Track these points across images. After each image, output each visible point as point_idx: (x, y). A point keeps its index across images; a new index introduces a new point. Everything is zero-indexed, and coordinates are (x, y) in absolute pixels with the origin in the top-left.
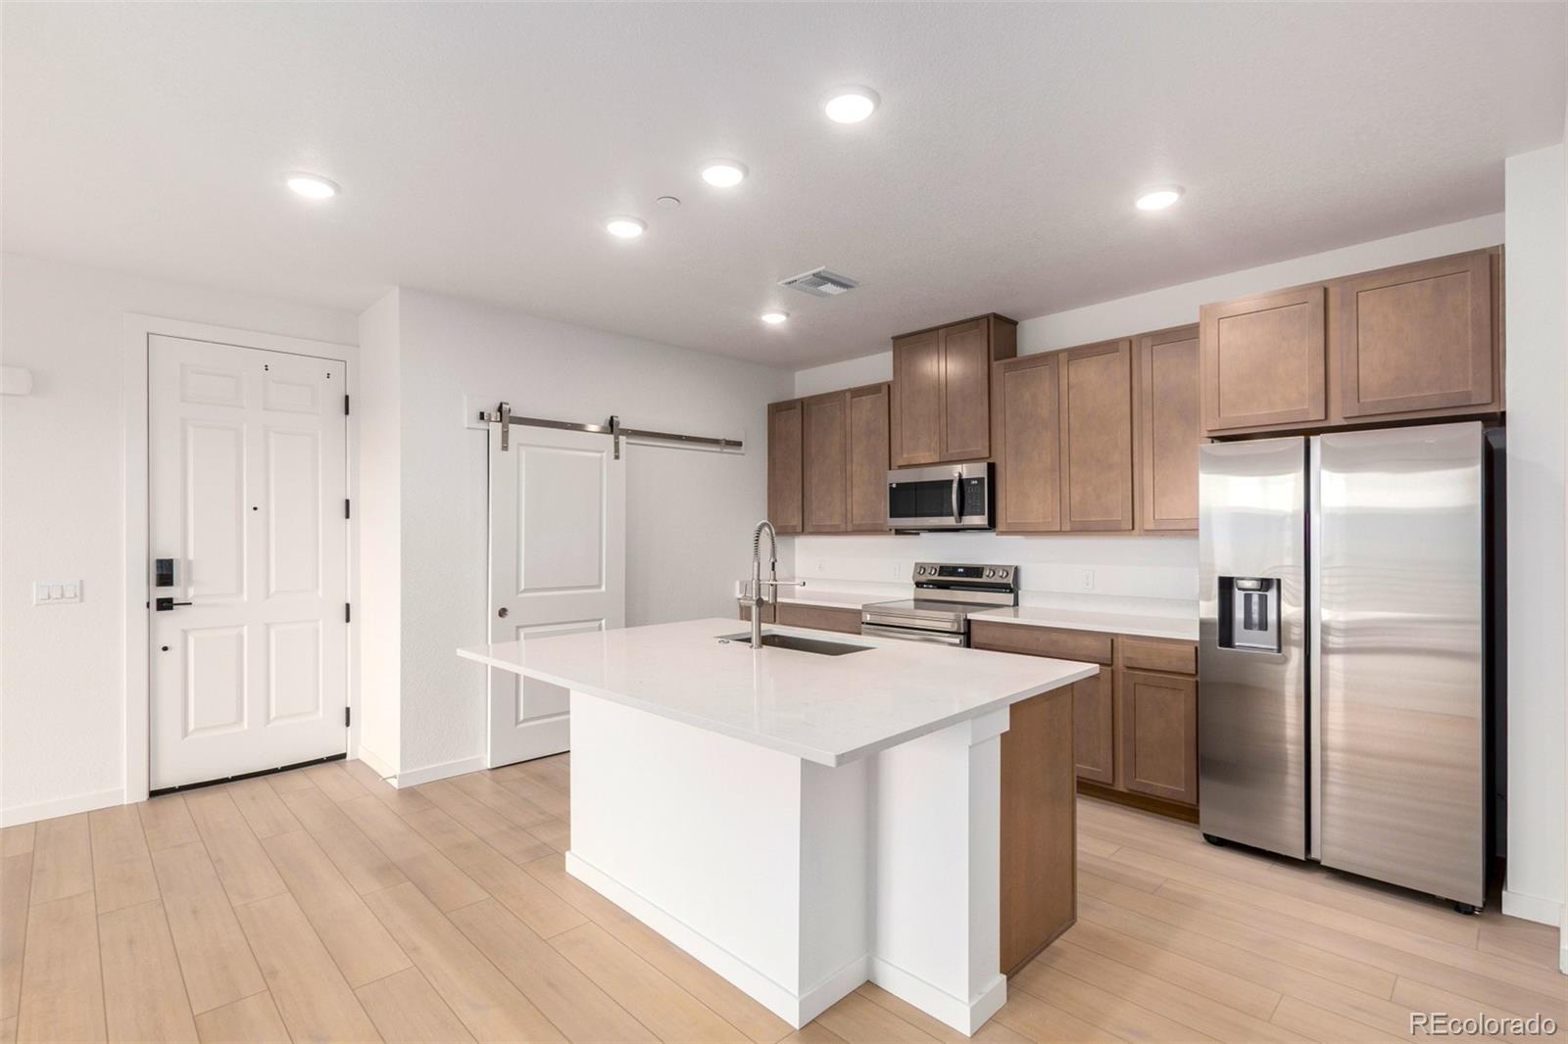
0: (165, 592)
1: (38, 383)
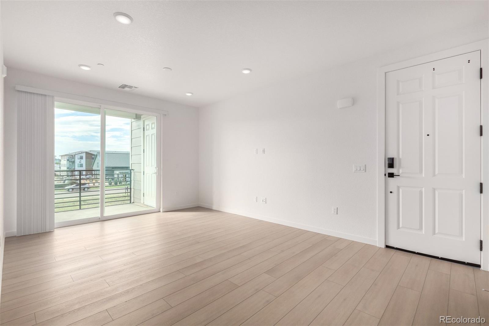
0: (391, 170)
1: (354, 101)
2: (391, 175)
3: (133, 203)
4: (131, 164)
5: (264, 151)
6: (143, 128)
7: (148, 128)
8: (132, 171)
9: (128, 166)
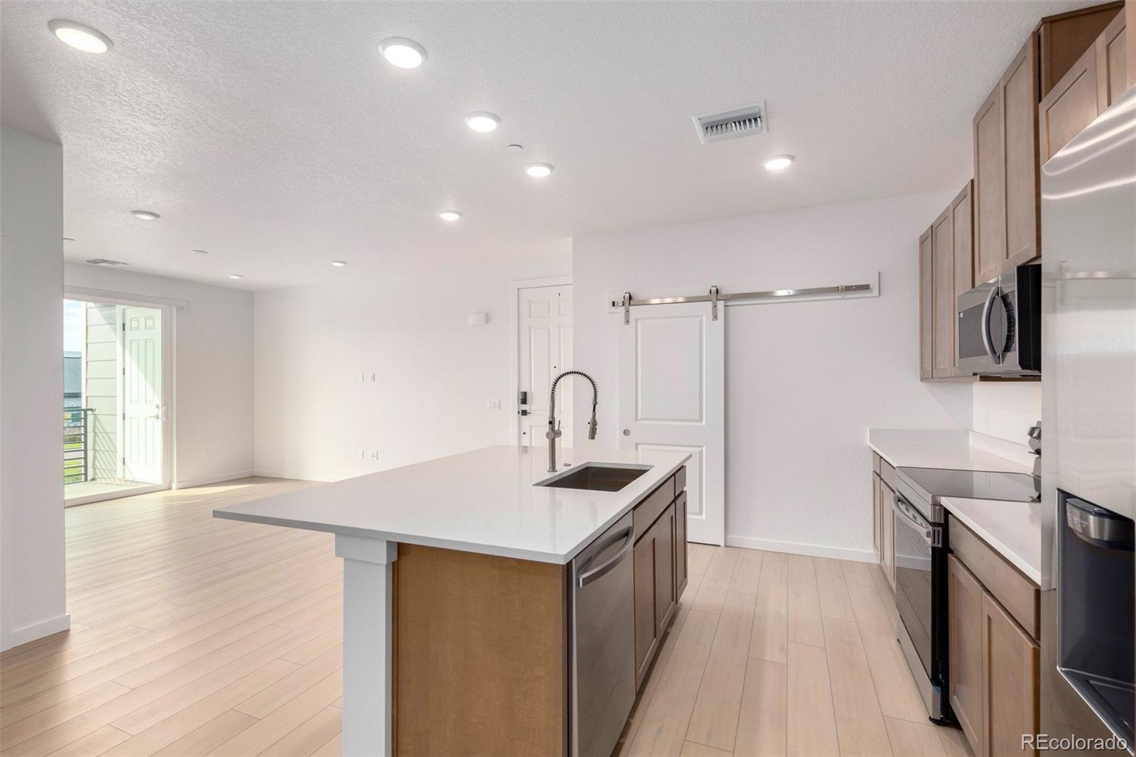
0: (524, 407)
1: (488, 319)
2: (524, 413)
3: (93, 479)
4: (87, 397)
5: (374, 377)
6: (122, 326)
7: (134, 324)
8: (89, 412)
9: (78, 392)
